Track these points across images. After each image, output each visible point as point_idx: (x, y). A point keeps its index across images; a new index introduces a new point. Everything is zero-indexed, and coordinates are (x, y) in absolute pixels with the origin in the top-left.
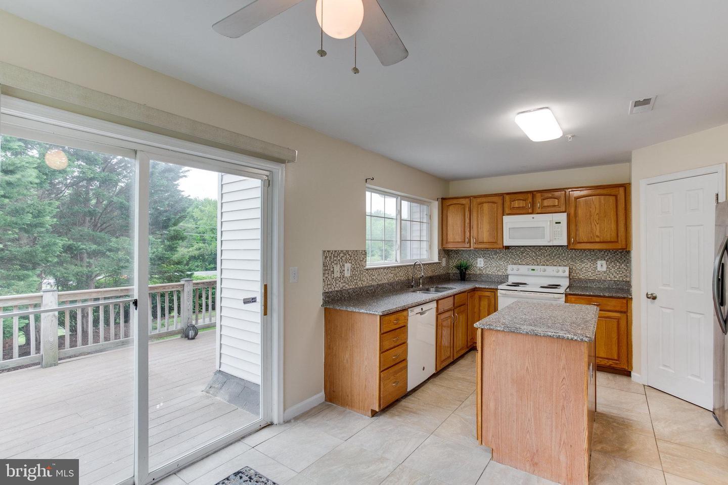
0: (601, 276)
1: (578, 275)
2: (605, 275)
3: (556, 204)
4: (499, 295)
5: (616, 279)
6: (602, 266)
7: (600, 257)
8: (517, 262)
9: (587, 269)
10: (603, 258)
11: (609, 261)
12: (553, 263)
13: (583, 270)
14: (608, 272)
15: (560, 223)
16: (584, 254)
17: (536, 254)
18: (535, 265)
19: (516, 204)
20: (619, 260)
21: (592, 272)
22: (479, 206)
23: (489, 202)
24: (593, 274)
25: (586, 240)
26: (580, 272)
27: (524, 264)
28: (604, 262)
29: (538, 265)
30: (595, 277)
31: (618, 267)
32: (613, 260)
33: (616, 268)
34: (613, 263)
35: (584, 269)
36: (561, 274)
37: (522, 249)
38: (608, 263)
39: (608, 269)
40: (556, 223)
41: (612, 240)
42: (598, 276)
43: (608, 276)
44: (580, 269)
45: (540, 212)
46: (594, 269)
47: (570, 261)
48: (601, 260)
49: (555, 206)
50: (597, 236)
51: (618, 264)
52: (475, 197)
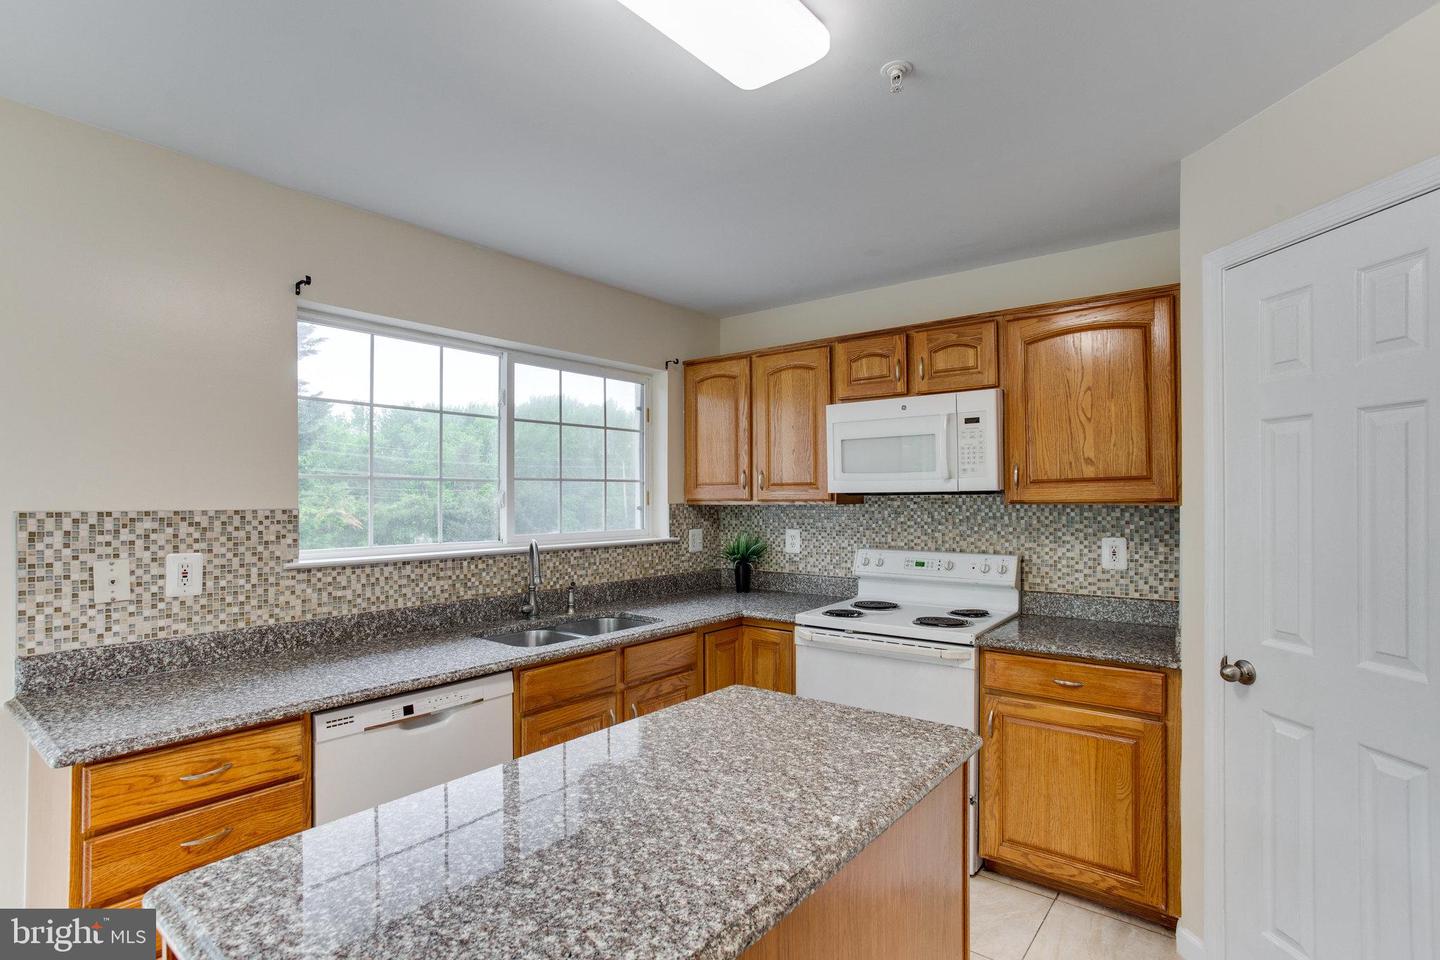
0: (1112, 584)
1: (1047, 581)
2: (1122, 581)
3: (971, 363)
4: (797, 641)
5: (1156, 597)
6: (1114, 553)
7: (1108, 526)
8: (883, 540)
9: (1072, 563)
10: (1117, 530)
11: (1137, 540)
12: (979, 544)
13: (1059, 566)
14: (1132, 573)
15: (976, 420)
16: (1064, 518)
17: (932, 517)
18: (929, 550)
19: (863, 369)
20: (1167, 537)
21: (1087, 571)
22: (772, 378)
23: (796, 367)
24: (1090, 580)
25: (1056, 475)
26: (1051, 573)
27: (901, 548)
28: (1121, 543)
29: (937, 550)
30: (1094, 588)
31: (1162, 558)
32: (1146, 536)
33: (1156, 562)
34: (1146, 547)
35: (1064, 562)
36: (993, 577)
37: (896, 504)
38: (1132, 544)
39: (1132, 565)
40: (968, 421)
41: (1134, 473)
42: (1103, 585)
43: (1132, 587)
44: (1051, 562)
45: (924, 389)
46: (1090, 563)
47: (1023, 537)
48: (1113, 535)
49: (968, 368)
50: (1089, 461)
51: (1161, 549)
52: (762, 354)
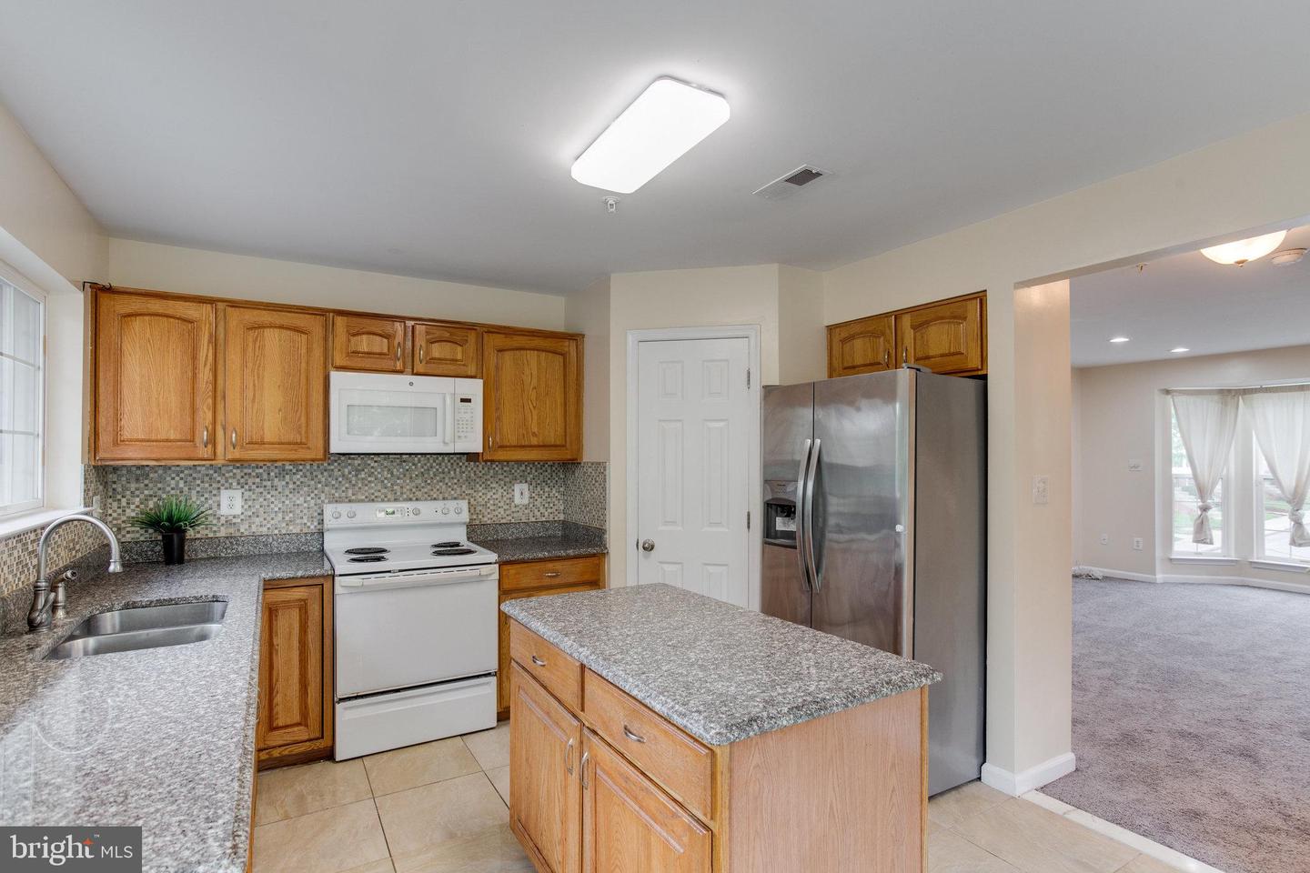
0: (520, 514)
1: (480, 517)
2: (526, 511)
3: (459, 357)
4: (338, 590)
5: (544, 519)
6: (521, 494)
7: (518, 476)
8: (344, 494)
9: (497, 502)
10: (523, 479)
11: (534, 484)
12: (432, 493)
13: (488, 505)
14: (531, 506)
15: (469, 401)
16: (492, 471)
17: (392, 474)
18: (389, 501)
19: (364, 343)
20: (549, 482)
21: (504, 507)
22: (251, 334)
23: (281, 327)
24: (508, 512)
25: (515, 443)
26: (483, 511)
27: (362, 501)
28: (525, 486)
29: (396, 500)
30: (510, 518)
31: (546, 495)
32: (539, 482)
33: (544, 497)
34: (539, 489)
35: (491, 502)
36: (452, 517)
37: (356, 462)
38: (531, 487)
39: (531, 500)
40: (463, 400)
41: (558, 443)
42: (515, 515)
43: (531, 514)
44: (483, 503)
45: (422, 371)
46: (508, 502)
47: (464, 486)
48: (521, 482)
49: (457, 360)
51: (547, 489)
